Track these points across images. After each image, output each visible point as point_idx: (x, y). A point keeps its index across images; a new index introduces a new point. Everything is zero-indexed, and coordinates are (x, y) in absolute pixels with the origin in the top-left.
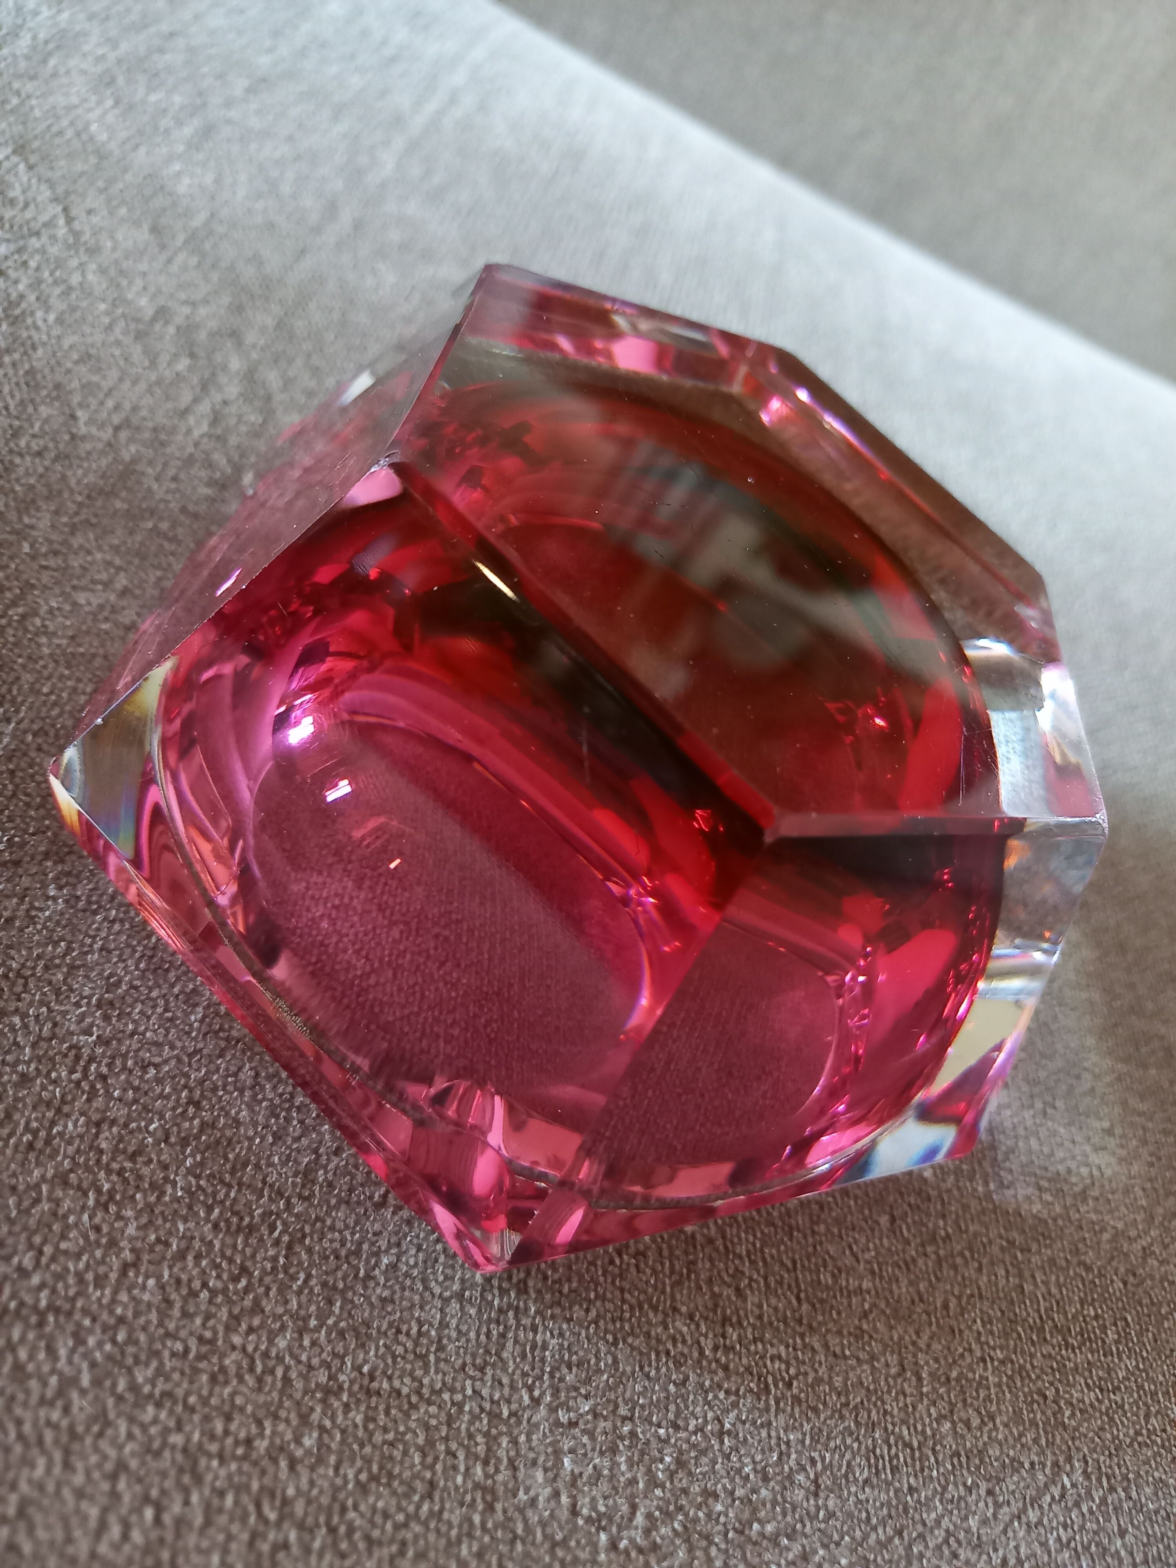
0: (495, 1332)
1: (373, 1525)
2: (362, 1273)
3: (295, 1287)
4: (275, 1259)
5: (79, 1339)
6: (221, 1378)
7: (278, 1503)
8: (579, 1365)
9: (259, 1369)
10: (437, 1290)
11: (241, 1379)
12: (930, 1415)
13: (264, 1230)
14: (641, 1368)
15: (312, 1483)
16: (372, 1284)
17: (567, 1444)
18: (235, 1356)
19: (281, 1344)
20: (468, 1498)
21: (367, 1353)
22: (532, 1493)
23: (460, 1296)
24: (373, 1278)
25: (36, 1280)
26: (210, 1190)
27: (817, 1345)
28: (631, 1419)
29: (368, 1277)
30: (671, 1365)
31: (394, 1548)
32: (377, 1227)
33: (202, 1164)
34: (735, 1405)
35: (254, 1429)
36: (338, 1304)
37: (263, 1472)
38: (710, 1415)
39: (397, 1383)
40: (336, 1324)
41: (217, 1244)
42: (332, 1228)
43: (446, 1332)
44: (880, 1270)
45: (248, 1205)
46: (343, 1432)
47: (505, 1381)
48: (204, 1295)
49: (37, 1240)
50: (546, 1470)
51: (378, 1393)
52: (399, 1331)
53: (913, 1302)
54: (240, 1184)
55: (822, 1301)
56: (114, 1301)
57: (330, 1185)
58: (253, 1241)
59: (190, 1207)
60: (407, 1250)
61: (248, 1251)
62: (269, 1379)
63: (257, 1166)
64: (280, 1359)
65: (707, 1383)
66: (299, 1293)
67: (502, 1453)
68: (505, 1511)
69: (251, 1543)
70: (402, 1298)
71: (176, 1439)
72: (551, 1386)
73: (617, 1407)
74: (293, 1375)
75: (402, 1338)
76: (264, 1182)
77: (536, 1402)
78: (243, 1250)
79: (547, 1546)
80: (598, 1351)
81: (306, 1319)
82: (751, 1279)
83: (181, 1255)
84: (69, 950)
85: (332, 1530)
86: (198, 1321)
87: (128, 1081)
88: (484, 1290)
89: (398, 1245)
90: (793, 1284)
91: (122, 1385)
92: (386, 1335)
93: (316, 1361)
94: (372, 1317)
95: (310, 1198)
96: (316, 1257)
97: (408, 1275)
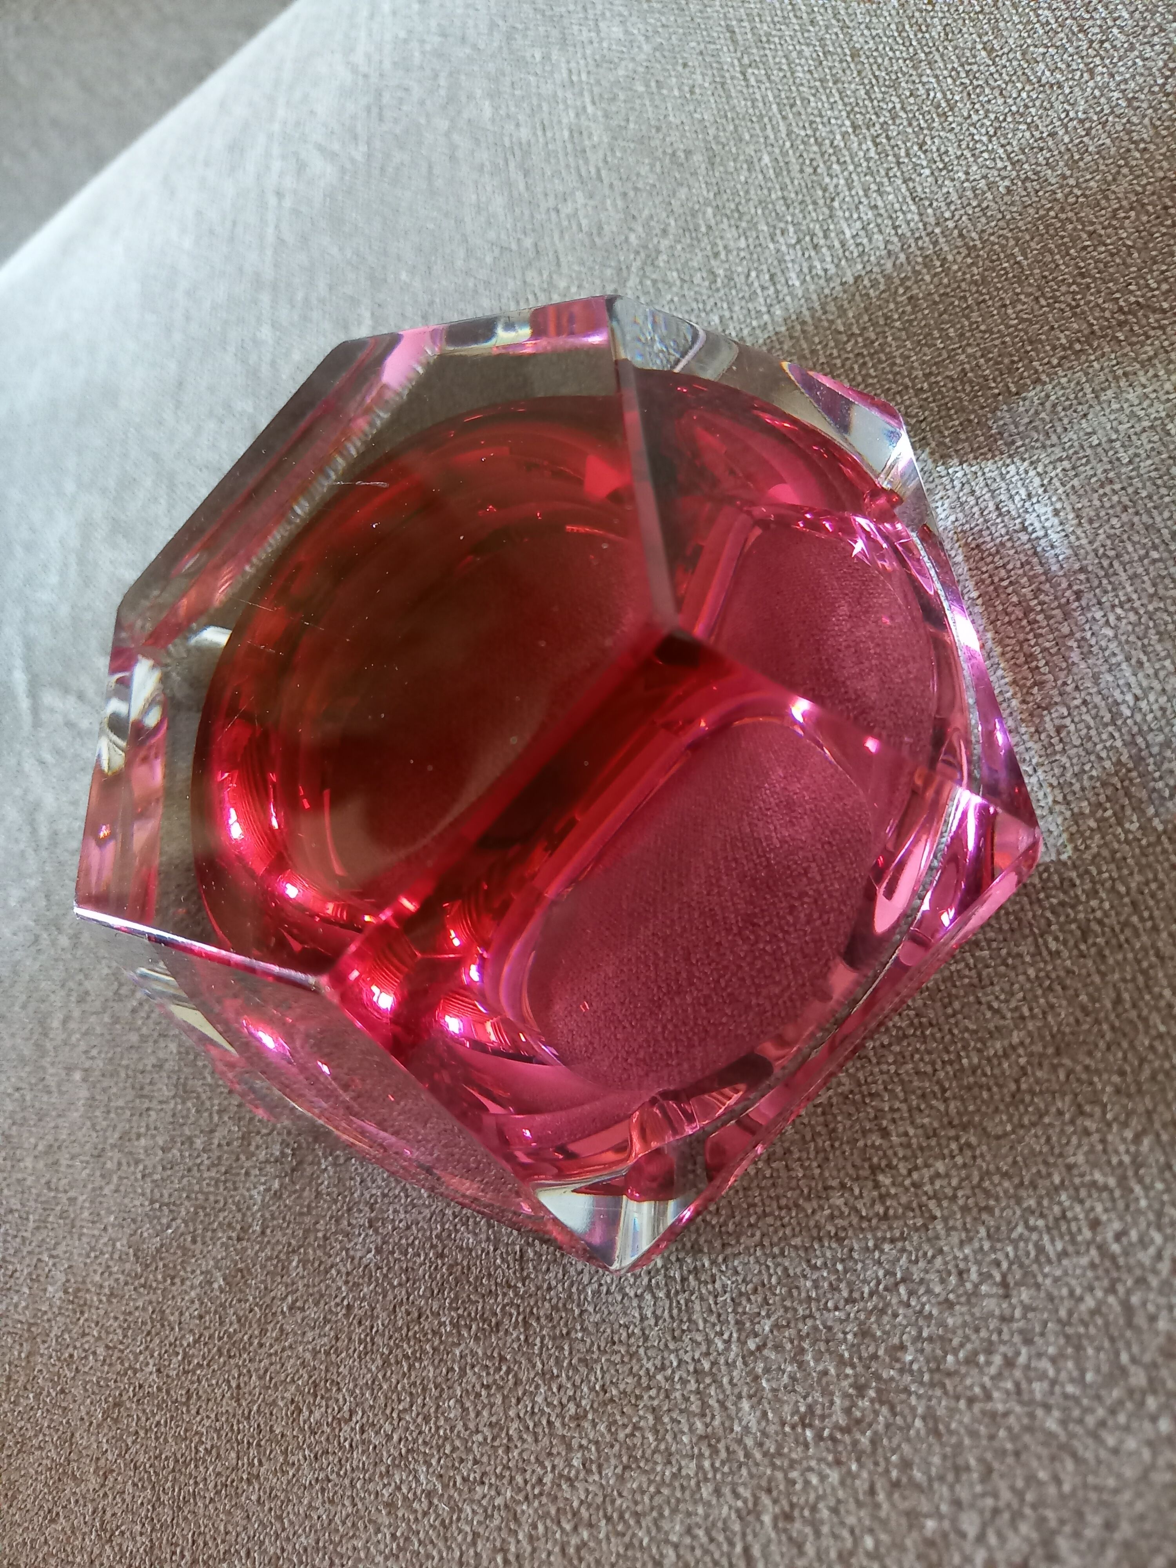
0: (682, 1302)
1: (636, 1503)
2: (577, 1312)
3: (536, 1352)
4: (518, 1339)
5: (428, 1465)
6: (511, 1445)
7: (569, 1516)
8: (755, 1290)
9: (531, 1425)
11: (524, 1441)
12: (1124, 1140)
13: (506, 1321)
14: (808, 1261)
15: (587, 1492)
16: (585, 1316)
17: (760, 1367)
18: (515, 1425)
19: (539, 1399)
20: (696, 1450)
22: (744, 1423)
24: (585, 1311)
25: (396, 1437)
27: (973, 1140)
28: (811, 1316)
29: (582, 1312)
30: (834, 1245)
31: (655, 1514)
33: (457, 1298)
34: (903, 1250)
35: (539, 1471)
36: (566, 1347)
37: (555, 1499)
38: (881, 1273)
39: (622, 1387)
40: (570, 1363)
41: (480, 1353)
42: (550, 1288)
43: (646, 1323)
44: (1031, 1009)
45: (491, 1309)
46: (597, 1443)
47: (699, 1338)
48: (484, 1393)
49: (388, 1411)
50: (750, 1397)
51: (612, 1400)
52: (614, 1343)
53: (1077, 1021)
54: (482, 1296)
55: (969, 1088)
56: (438, 1428)
59: (459, 1333)
61: (501, 1344)
62: (539, 1430)
64: (542, 1411)
65: (871, 1244)
66: (540, 1354)
67: (712, 1402)
68: (727, 1449)
69: (563, 1551)
71: (498, 1501)
72: (737, 1322)
73: (795, 1310)
74: (553, 1419)
75: (617, 1347)
76: (496, 1284)
77: (728, 1342)
79: (766, 1461)
80: (768, 1267)
81: (550, 1371)
82: (892, 1110)
83: (463, 1371)
85: (609, 1519)
86: (485, 1413)
90: (936, 1088)
91: (459, 1479)
92: (605, 1352)
93: (565, 1401)
94: (592, 1343)
95: (528, 1276)
96: (543, 1321)
97: (608, 1292)
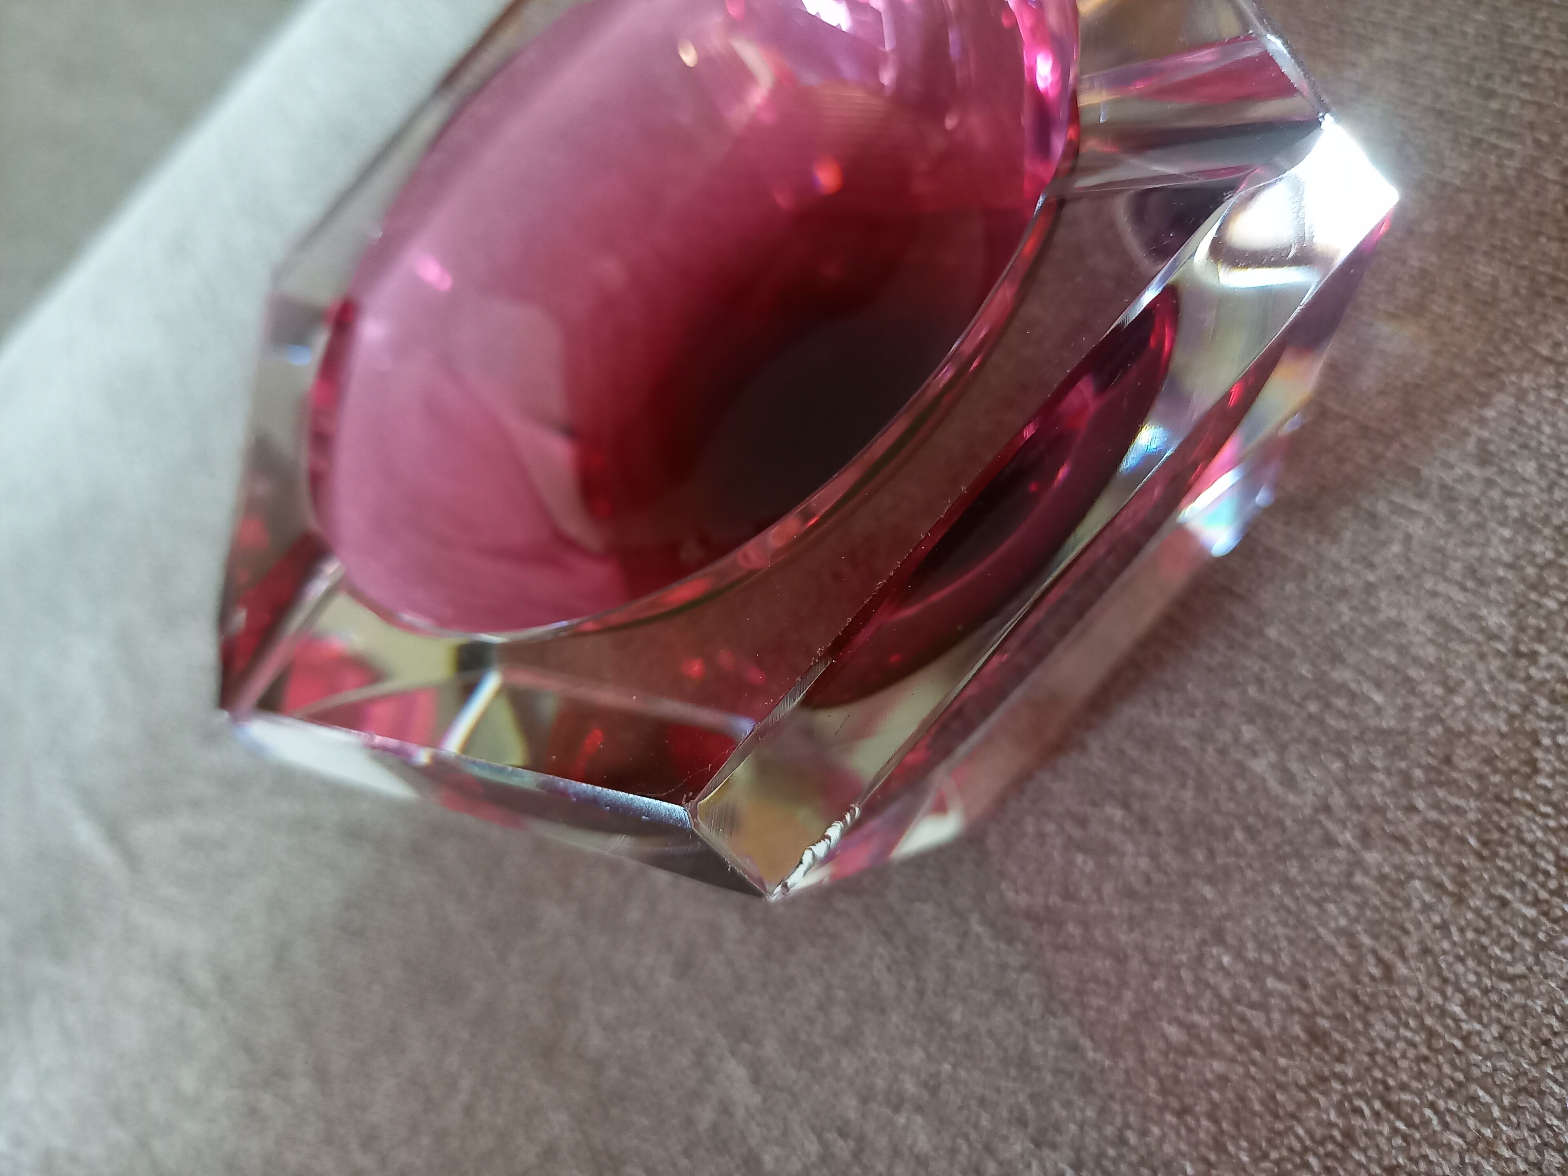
2: (1458, 1044)
3: (1438, 1128)
4: (1395, 1131)
10: (1520, 969)
13: (1357, 1122)
16: (1475, 1040)
21: (1553, 1094)
23: (1541, 947)
24: (1470, 1034)
26: (1285, 1153)
29: (1466, 1039)
32: (1412, 992)
33: (1253, 1143)
36: (1481, 1093)
40: (1502, 1108)
42: (1389, 1044)
45: (1320, 1122)
52: (1547, 1043)
54: (1293, 1116)
57: (1339, 1017)
58: (1363, 1141)
60: (1457, 975)
61: (1372, 1153)
63: (1281, 1086)
66: (1446, 1126)
70: (1510, 1014)
75: (1556, 1043)
76: (1302, 1089)
78: (1368, 1158)
81: (1481, 1137)
84: (967, 1138)
87: (1131, 1165)
88: (1546, 914)
89: (1445, 981)
92: (1542, 1060)
93: (1533, 1156)
94: (1515, 1063)
95: (1343, 1050)
96: (1415, 1084)
97: (1486, 992)
